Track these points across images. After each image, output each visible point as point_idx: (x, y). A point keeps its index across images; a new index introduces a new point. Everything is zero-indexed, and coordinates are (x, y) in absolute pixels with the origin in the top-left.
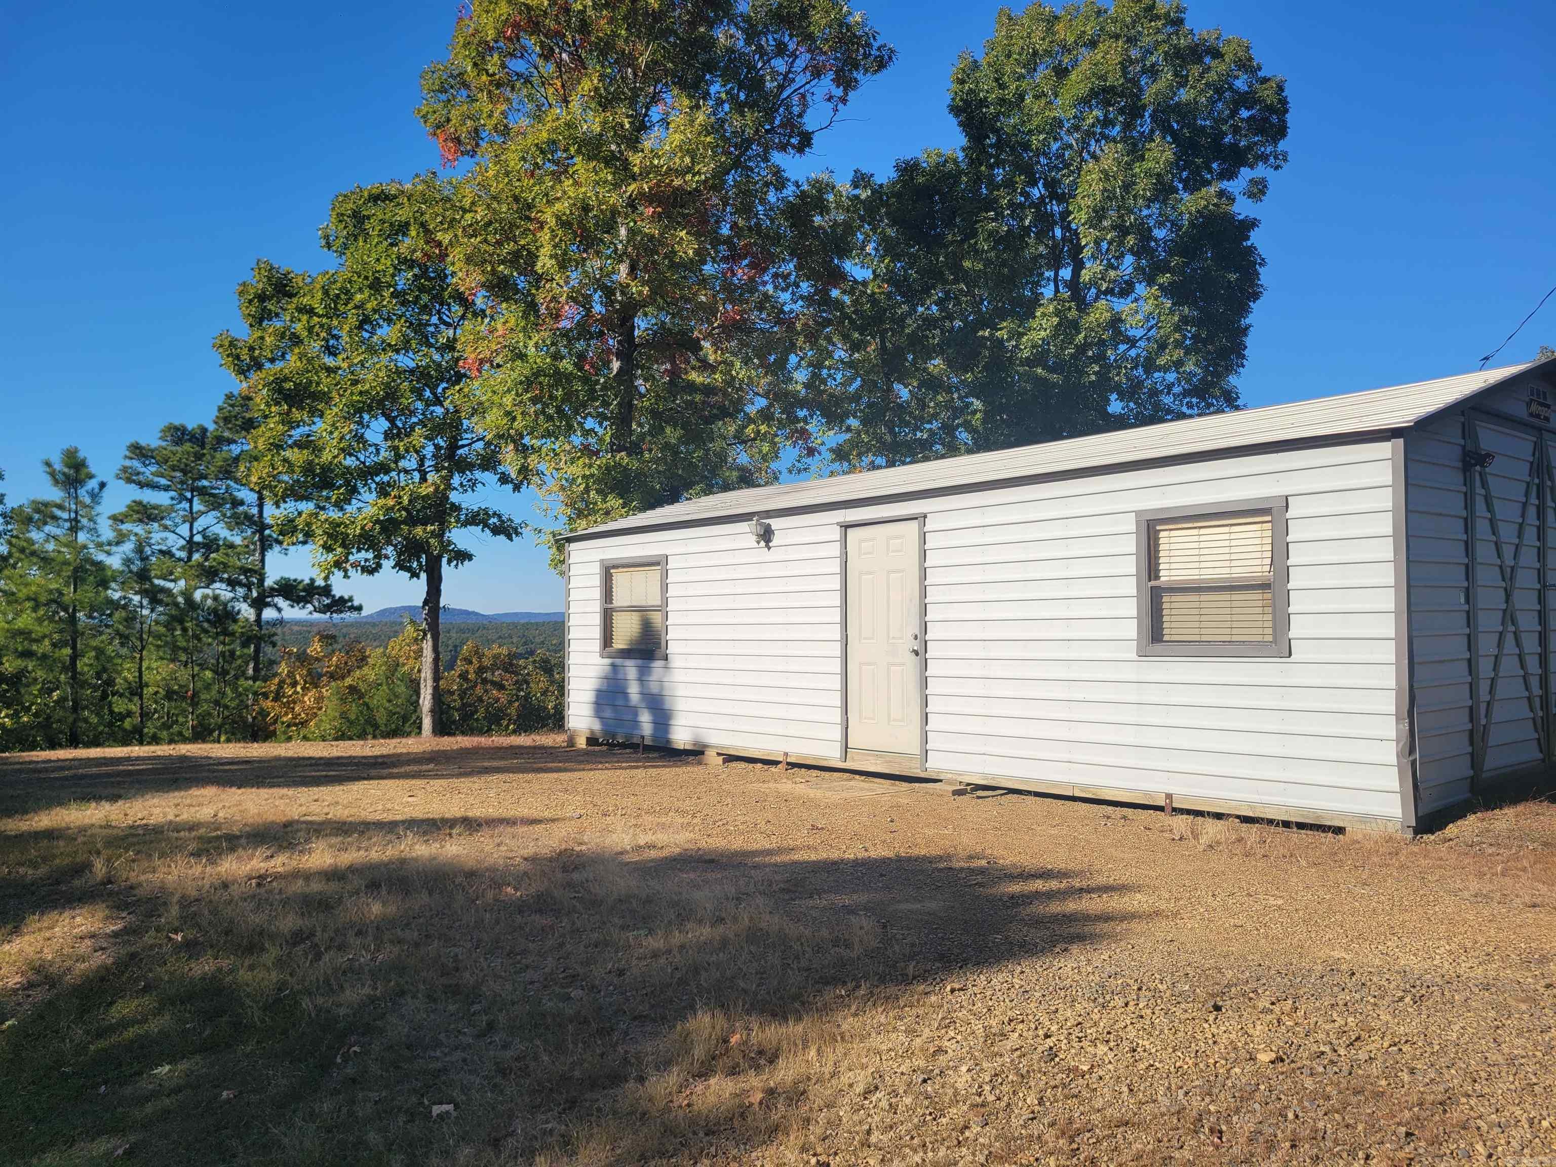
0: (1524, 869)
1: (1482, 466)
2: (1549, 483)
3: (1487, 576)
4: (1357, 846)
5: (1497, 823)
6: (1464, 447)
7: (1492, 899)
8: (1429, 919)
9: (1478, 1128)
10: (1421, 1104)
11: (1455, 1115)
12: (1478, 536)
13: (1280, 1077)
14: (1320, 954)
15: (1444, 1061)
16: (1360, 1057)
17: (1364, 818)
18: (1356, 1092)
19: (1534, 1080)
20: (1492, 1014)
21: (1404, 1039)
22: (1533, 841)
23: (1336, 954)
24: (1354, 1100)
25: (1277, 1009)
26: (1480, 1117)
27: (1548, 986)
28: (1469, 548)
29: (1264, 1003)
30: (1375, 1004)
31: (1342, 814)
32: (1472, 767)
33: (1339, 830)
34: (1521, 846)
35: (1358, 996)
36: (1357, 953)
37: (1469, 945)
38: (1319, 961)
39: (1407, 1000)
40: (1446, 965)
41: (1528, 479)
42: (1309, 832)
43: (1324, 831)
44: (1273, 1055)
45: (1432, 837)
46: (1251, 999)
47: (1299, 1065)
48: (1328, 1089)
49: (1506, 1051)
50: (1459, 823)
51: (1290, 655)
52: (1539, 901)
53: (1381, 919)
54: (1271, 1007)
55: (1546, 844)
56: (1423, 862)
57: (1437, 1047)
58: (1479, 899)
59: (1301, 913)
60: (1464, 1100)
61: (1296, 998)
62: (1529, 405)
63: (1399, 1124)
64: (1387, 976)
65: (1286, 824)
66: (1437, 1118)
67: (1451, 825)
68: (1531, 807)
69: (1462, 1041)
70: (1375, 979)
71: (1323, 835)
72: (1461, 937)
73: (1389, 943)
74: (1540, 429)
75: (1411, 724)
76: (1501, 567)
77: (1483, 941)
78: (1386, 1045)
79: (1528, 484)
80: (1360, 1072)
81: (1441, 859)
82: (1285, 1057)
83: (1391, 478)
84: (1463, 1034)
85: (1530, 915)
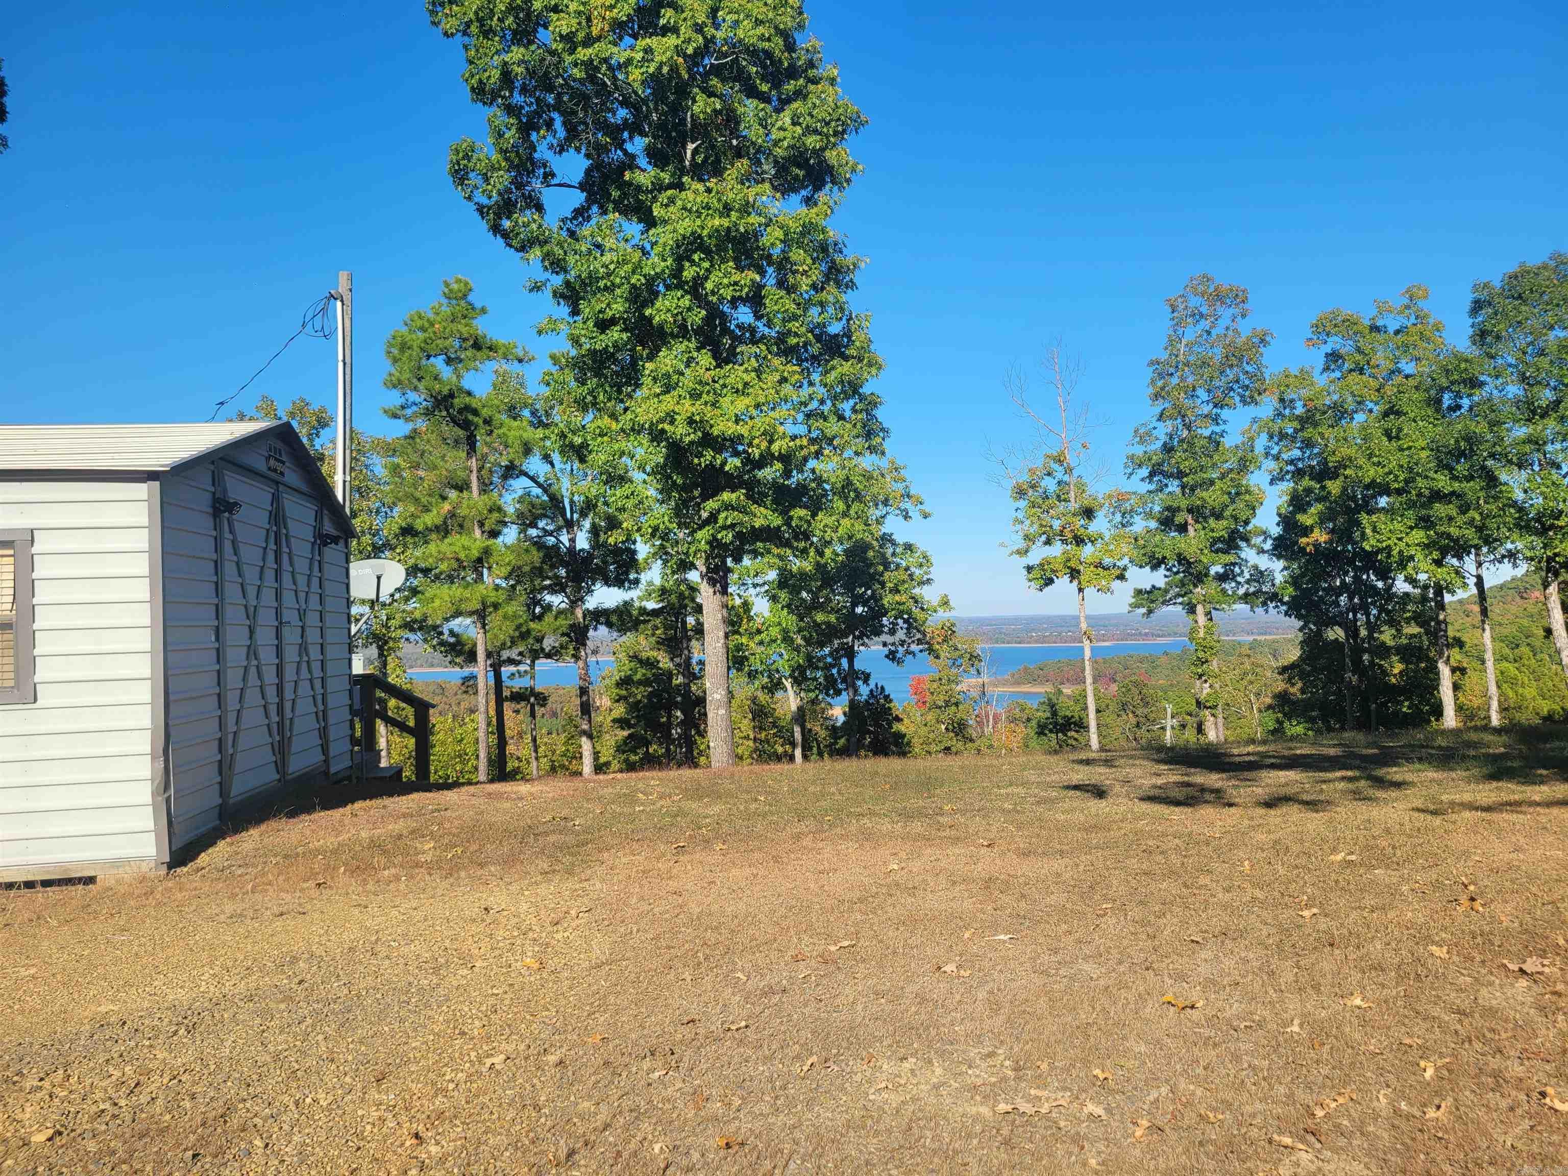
0: (270, 883)
1: (230, 513)
2: (284, 531)
3: (234, 614)
4: (110, 893)
5: (245, 845)
6: (214, 493)
7: (245, 916)
8: (191, 950)
9: (255, 1126)
10: (204, 1124)
11: (235, 1122)
12: (227, 578)
13: (60, 1152)
14: (86, 1013)
15: (220, 1078)
16: (142, 1101)
17: (117, 863)
18: (142, 1136)
19: (297, 1067)
20: (258, 1021)
21: (182, 1070)
22: (275, 856)
23: (103, 1009)
24: (139, 1145)
25: (46, 1084)
26: (256, 1115)
27: (300, 983)
28: (218, 589)
29: (31, 1082)
30: (151, 1046)
31: (94, 863)
32: (221, 795)
33: (91, 880)
34: (265, 863)
35: (133, 1043)
36: (125, 1002)
37: (230, 964)
38: (86, 1021)
39: (182, 1032)
40: (212, 988)
41: (268, 527)
42: (57, 888)
43: (74, 884)
44: (51, 1131)
45: (185, 869)
46: (14, 1083)
47: (78, 1132)
48: (112, 1144)
49: (272, 1049)
50: (210, 851)
51: (35, 700)
52: (284, 910)
53: (144, 961)
54: (40, 1084)
55: (286, 857)
56: (179, 896)
57: (213, 1067)
58: (234, 920)
59: (59, 977)
60: (241, 1106)
61: (66, 1066)
62: (268, 459)
63: (185, 1150)
64: (158, 1015)
65: (29, 885)
66: (219, 1130)
67: (203, 854)
68: (273, 824)
69: (235, 1053)
70: (146, 1022)
71: (73, 888)
72: (222, 959)
73: (156, 983)
74: (277, 483)
75: (166, 761)
76: (246, 606)
77: (242, 958)
78: (165, 1081)
79: (268, 530)
80: (144, 1115)
81: (195, 889)
82: (63, 1129)
83: (147, 520)
84: (234, 1048)
85: (279, 923)
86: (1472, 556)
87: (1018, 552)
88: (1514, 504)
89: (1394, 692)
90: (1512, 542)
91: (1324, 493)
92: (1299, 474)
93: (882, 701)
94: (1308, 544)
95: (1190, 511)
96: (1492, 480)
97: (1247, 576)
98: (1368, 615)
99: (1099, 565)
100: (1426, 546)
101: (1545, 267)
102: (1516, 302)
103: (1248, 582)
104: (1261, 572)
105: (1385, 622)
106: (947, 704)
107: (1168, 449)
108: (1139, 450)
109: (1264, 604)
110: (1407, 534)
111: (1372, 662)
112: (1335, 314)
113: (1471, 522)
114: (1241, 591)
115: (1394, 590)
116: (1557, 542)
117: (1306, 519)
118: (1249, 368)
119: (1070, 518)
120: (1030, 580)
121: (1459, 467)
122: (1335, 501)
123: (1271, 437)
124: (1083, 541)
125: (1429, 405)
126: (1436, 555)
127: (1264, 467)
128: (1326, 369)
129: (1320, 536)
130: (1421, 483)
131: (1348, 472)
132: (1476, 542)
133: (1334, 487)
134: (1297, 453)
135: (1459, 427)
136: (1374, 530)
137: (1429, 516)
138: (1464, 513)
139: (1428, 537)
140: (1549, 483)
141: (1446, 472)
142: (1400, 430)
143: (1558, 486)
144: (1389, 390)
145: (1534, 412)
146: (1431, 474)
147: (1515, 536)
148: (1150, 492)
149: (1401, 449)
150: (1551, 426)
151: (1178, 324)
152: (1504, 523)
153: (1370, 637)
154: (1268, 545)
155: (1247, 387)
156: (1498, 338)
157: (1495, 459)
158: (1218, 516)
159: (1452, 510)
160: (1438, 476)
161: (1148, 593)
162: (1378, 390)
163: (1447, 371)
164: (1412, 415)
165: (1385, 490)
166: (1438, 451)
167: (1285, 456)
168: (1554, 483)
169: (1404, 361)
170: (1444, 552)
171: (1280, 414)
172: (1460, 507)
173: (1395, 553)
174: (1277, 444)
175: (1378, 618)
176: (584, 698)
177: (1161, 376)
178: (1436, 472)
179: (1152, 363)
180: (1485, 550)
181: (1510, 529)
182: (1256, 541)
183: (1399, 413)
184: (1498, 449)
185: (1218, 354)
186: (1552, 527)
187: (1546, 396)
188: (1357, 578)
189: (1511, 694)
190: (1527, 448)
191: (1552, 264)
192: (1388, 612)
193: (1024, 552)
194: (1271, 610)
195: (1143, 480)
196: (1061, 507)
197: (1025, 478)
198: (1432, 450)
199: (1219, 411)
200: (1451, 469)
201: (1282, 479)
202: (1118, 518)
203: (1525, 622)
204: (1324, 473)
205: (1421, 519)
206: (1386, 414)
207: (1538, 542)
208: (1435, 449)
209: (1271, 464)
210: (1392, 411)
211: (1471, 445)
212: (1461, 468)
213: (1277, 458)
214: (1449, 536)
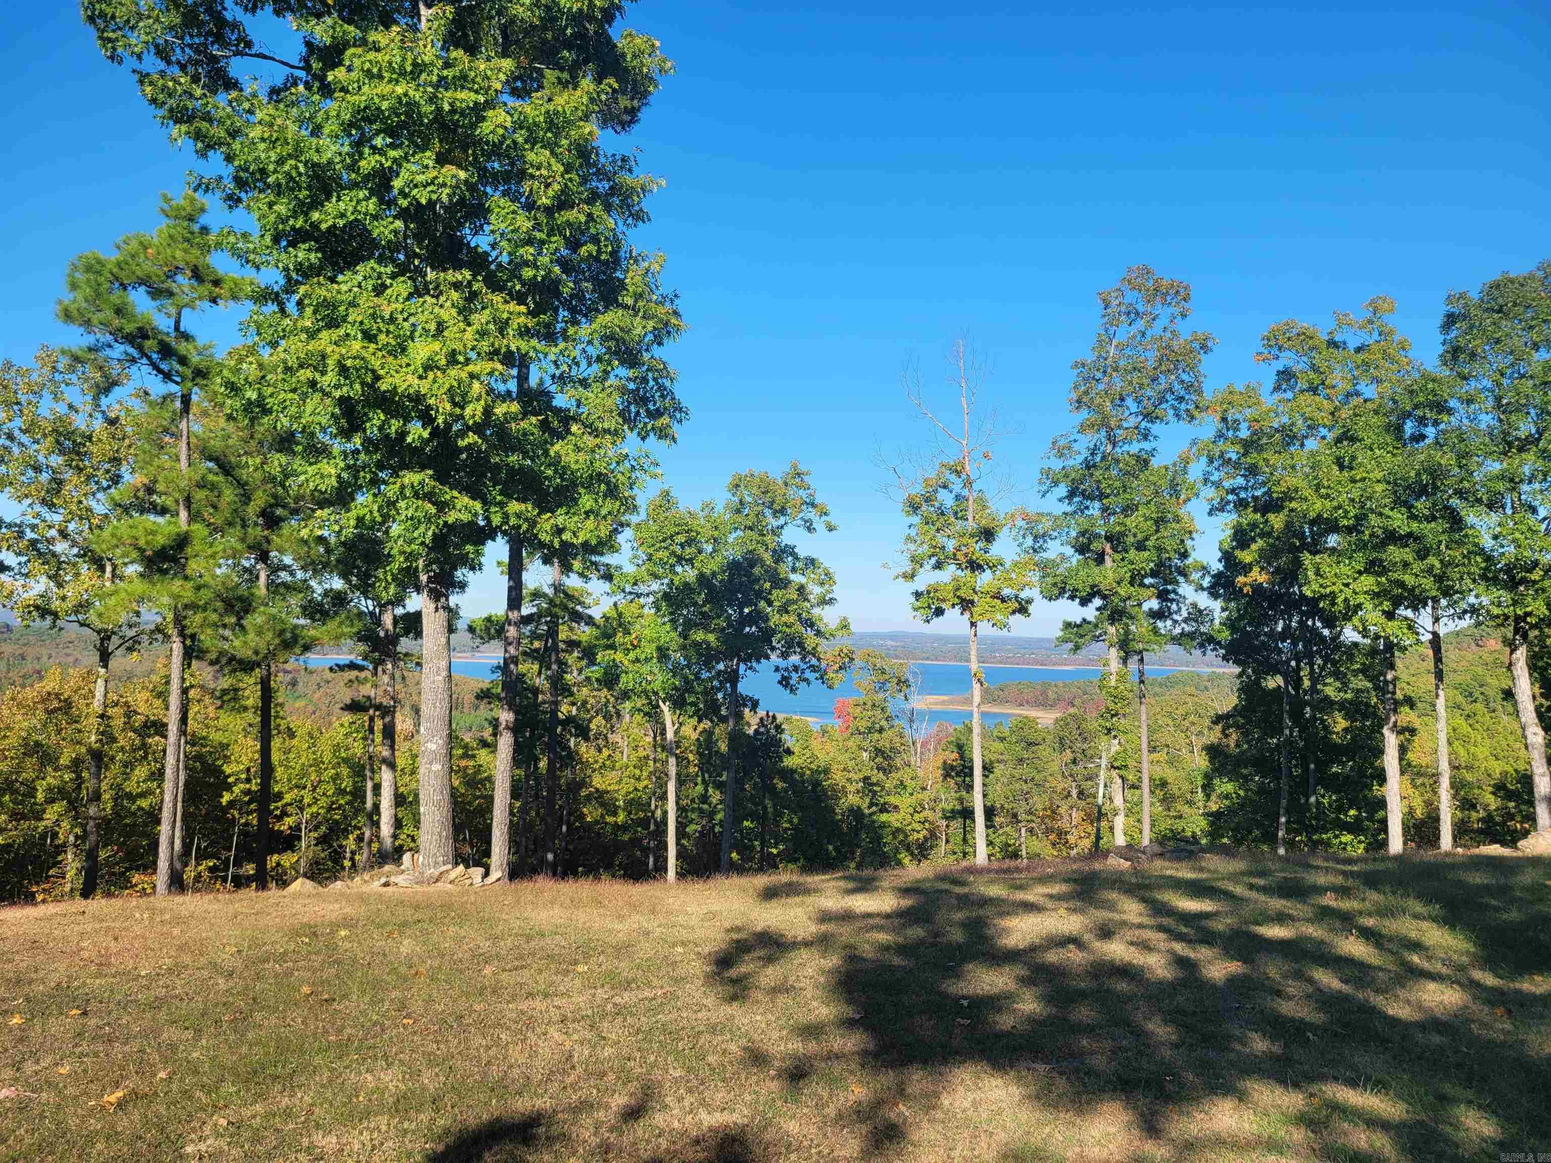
86: (1429, 609)
87: (905, 576)
88: (1481, 551)
89: (1337, 752)
90: (1477, 596)
91: (1267, 529)
92: (1241, 504)
93: (773, 731)
94: (1245, 584)
95: (1109, 538)
96: (1456, 521)
97: (1185, 614)
98: (1311, 665)
99: (998, 596)
100: (1376, 595)
101: (1531, 277)
102: (1496, 316)
103: (1186, 621)
104: (1200, 611)
105: (1331, 674)
106: (870, 730)
107: (1089, 466)
108: (1056, 465)
109: (1202, 646)
110: (1355, 579)
111: (1314, 717)
112: (1289, 326)
113: (1430, 570)
114: (1178, 631)
115: (1342, 638)
116: (1529, 599)
117: (1246, 556)
118: (1185, 377)
119: (965, 540)
120: (916, 609)
121: (1417, 504)
122: (1278, 538)
123: (1211, 461)
124: (980, 567)
125: (1388, 431)
126: (1387, 606)
127: (1202, 494)
128: (1277, 388)
129: (1259, 576)
130: (1374, 520)
131: (1293, 505)
132: (1434, 593)
133: (1277, 521)
134: (1240, 481)
135: (1422, 457)
136: (1318, 573)
137: (1381, 561)
138: (1423, 558)
139: (1379, 584)
140: (1524, 528)
141: (1404, 510)
142: (1353, 458)
143: (1535, 532)
144: (1345, 413)
145: (1510, 444)
146: (1387, 511)
147: (1481, 588)
148: (1065, 514)
149: (1353, 481)
150: (1528, 463)
151: (1112, 322)
152: (1469, 574)
153: (1313, 689)
154: (1206, 583)
155: (1181, 399)
156: (1473, 355)
157: (1461, 498)
158: (1140, 547)
159: (1407, 554)
160: (1395, 514)
161: (1078, 626)
162: (1332, 414)
163: (1411, 392)
164: (1368, 442)
165: (1333, 527)
166: (1396, 484)
167: (1227, 484)
168: (1530, 529)
169: (1363, 384)
170: (1397, 602)
171: (1220, 435)
172: (1418, 552)
173: (1339, 600)
174: (1217, 469)
175: (1322, 668)
176: (387, 719)
177: (1086, 380)
178: (1392, 509)
179: (1076, 365)
180: (1444, 602)
181: (1474, 581)
182: (1195, 576)
183: (1353, 439)
184: (1466, 484)
185: (1151, 357)
186: (1523, 581)
187: (1525, 427)
188: (1301, 623)
189: (1462, 752)
190: (1501, 486)
191: (1540, 274)
192: (1335, 663)
193: (910, 576)
194: (1209, 652)
195: (1060, 500)
196: (959, 525)
197: (918, 489)
198: (1389, 483)
199: (1149, 425)
200: (1410, 507)
201: (1222, 510)
202: (1029, 541)
203: (1480, 670)
204: (1269, 506)
205: (1372, 563)
206: (1338, 440)
207: (1506, 597)
208: (1393, 483)
209: (1209, 492)
210: (1347, 437)
211: (1434, 479)
212: (1422, 505)
213: (1218, 485)
214: (1401, 584)
